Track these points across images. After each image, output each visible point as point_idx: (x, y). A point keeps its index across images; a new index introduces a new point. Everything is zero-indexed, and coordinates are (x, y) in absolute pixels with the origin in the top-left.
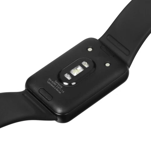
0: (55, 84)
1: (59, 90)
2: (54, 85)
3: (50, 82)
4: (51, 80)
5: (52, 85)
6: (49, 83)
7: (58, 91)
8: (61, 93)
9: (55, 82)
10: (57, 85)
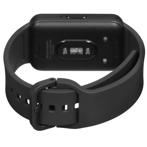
0: (51, 47)
1: (49, 54)
2: (49, 47)
3: (49, 43)
4: (51, 42)
5: (47, 47)
6: (47, 43)
7: (47, 54)
8: (48, 57)
9: (52, 46)
10: (52, 49)
